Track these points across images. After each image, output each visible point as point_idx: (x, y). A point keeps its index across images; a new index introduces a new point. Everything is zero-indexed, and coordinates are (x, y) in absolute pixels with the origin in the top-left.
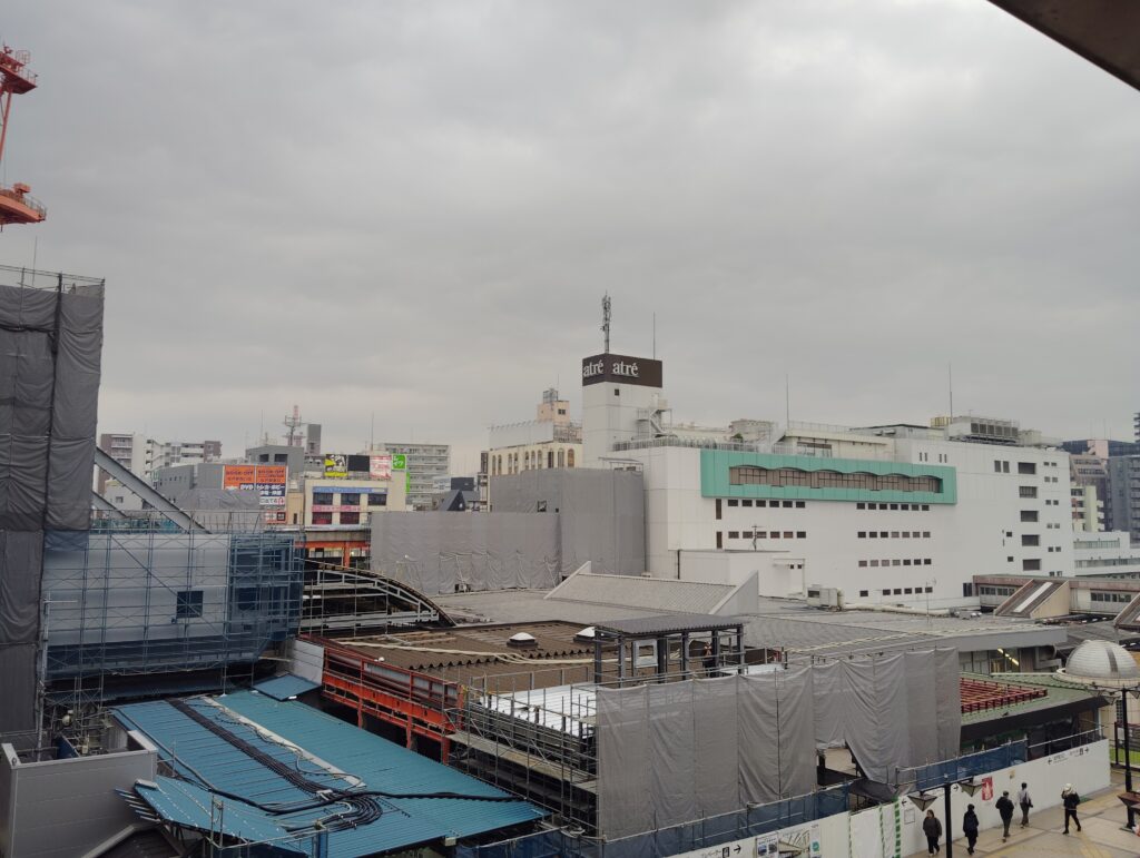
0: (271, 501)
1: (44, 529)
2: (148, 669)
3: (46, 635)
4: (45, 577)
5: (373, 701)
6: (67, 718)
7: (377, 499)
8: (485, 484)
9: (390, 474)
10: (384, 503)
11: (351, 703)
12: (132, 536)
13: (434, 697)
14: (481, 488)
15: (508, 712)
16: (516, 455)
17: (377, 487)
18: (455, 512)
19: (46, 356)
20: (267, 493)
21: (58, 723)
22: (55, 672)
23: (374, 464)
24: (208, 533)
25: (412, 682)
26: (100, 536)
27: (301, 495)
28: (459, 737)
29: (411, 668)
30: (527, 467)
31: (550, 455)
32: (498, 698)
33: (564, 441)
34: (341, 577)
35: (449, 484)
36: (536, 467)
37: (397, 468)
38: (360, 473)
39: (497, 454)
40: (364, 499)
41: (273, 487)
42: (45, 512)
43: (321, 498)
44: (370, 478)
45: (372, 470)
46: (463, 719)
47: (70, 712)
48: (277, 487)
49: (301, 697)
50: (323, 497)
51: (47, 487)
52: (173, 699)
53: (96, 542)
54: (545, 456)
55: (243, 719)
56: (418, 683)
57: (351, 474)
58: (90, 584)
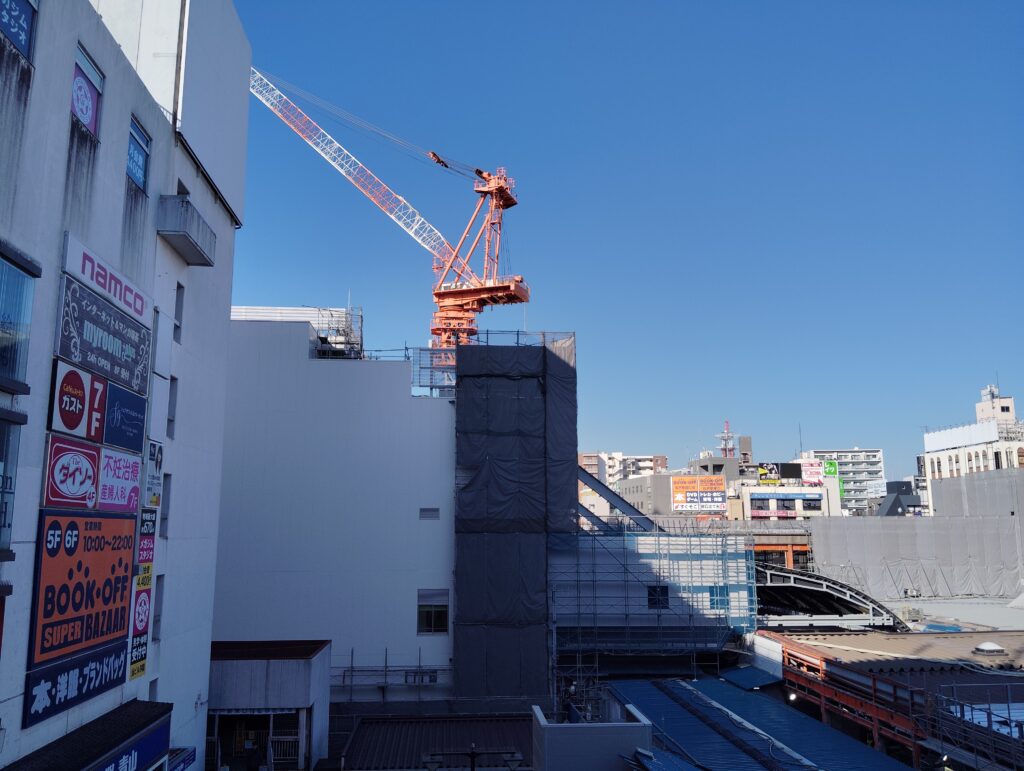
0: (714, 507)
1: (546, 531)
2: (632, 651)
3: (555, 618)
4: (550, 570)
5: (836, 699)
6: (573, 688)
7: (813, 503)
8: (925, 488)
9: (821, 478)
10: (819, 508)
11: (812, 699)
12: (610, 538)
13: (900, 701)
14: (920, 492)
15: (985, 724)
16: (957, 456)
17: (812, 492)
18: (896, 517)
19: (539, 397)
20: (709, 499)
21: (567, 691)
22: (562, 648)
23: (806, 472)
24: (669, 535)
25: (874, 684)
26: (587, 538)
27: (740, 501)
28: (932, 744)
29: (871, 671)
30: (971, 468)
31: (997, 455)
32: (973, 709)
33: (1012, 439)
34: (789, 578)
35: (885, 489)
36: (982, 469)
37: (828, 474)
38: (792, 480)
39: (935, 456)
40: (799, 504)
41: (715, 494)
42: (546, 518)
43: (759, 503)
44: (803, 486)
45: (805, 476)
46: (933, 727)
47: (575, 683)
48: (718, 494)
49: (763, 688)
50: (759, 502)
51: (546, 500)
52: (654, 680)
53: (585, 544)
54: (991, 456)
55: (716, 704)
56: (881, 686)
57: (784, 481)
58: (583, 577)
